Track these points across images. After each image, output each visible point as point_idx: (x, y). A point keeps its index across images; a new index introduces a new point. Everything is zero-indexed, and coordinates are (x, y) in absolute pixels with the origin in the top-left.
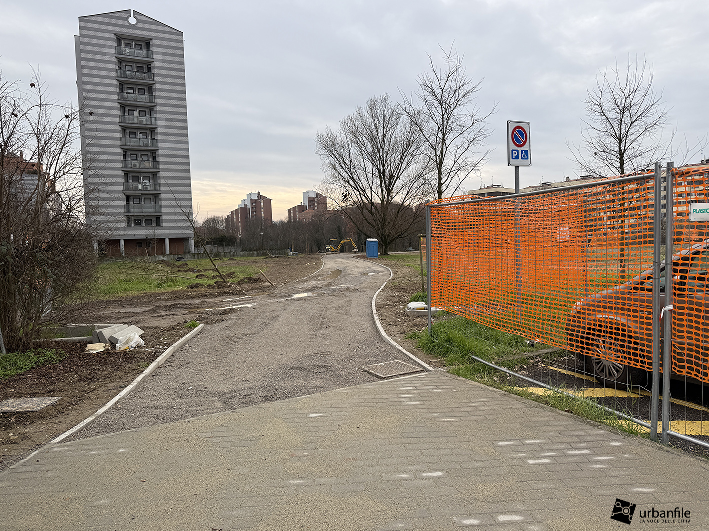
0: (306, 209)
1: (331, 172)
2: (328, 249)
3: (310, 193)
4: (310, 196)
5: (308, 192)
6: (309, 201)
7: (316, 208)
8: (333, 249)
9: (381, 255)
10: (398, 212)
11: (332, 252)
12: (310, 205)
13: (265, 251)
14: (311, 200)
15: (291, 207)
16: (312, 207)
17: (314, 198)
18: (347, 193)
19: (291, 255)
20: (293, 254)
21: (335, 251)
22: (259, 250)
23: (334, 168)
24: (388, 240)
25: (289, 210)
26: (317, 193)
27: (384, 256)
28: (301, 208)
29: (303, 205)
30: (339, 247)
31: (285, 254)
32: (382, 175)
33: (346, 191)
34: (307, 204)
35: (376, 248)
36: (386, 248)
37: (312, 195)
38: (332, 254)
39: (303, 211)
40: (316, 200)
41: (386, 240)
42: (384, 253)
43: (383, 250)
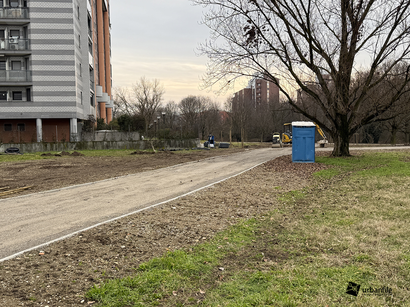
42: (340, 152)
43: (339, 146)
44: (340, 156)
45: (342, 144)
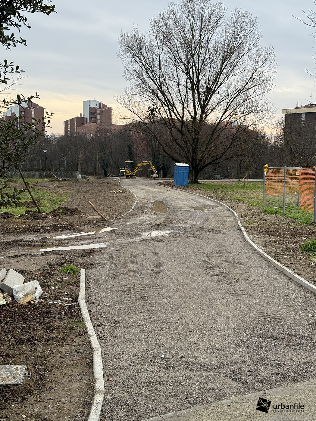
0: (87, 122)
1: (135, 81)
2: (123, 172)
3: (92, 102)
4: (91, 106)
5: (89, 101)
6: (91, 113)
7: (98, 121)
8: (128, 173)
9: (191, 182)
10: (213, 133)
11: (128, 177)
12: (92, 118)
13: (49, 172)
14: (93, 112)
15: (69, 118)
16: (93, 119)
17: (96, 109)
18: (155, 107)
19: (80, 178)
20: (82, 177)
21: (131, 176)
22: (42, 170)
23: (139, 76)
24: (199, 166)
25: (66, 122)
26: (100, 104)
27: (194, 185)
28: (81, 121)
29: (82, 116)
30: (135, 171)
31: (73, 177)
32: (195, 86)
33: (154, 105)
34: (87, 116)
35: (186, 175)
36: (197, 175)
37: (94, 106)
38: (127, 178)
39: (83, 124)
40: (98, 112)
41: (197, 165)
42: (194, 181)
43: (193, 178)
44: (194, 183)
45: (195, 177)
